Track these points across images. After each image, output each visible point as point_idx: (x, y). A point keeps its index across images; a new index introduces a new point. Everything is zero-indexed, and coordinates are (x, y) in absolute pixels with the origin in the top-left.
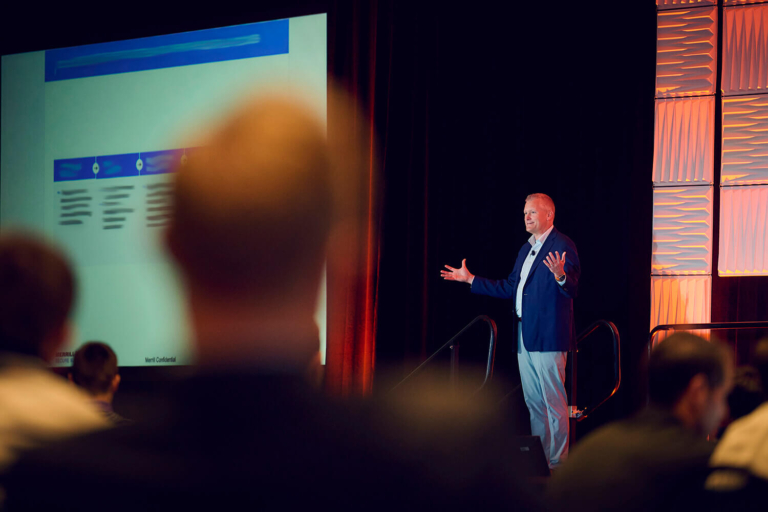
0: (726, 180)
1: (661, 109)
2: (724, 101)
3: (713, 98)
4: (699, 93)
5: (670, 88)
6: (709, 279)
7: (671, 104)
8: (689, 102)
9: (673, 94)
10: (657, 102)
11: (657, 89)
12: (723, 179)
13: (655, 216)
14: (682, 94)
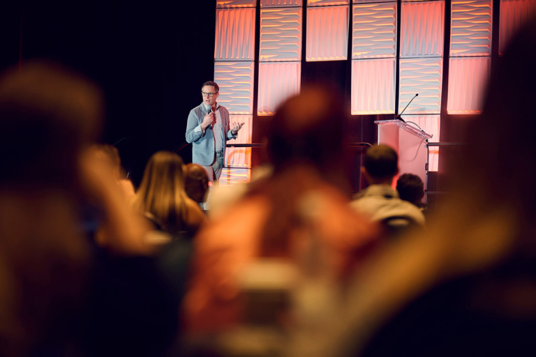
0: (263, 58)
1: (220, 15)
2: (262, 11)
3: (255, 9)
4: (245, 6)
5: (226, 3)
6: (251, 117)
7: (227, 12)
8: (238, 12)
9: (228, 6)
10: (217, 10)
11: (218, 3)
12: (261, 58)
13: (215, 71)
14: (234, 6)
